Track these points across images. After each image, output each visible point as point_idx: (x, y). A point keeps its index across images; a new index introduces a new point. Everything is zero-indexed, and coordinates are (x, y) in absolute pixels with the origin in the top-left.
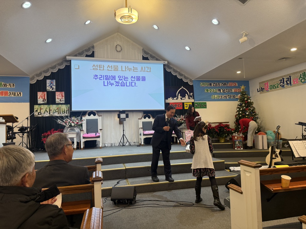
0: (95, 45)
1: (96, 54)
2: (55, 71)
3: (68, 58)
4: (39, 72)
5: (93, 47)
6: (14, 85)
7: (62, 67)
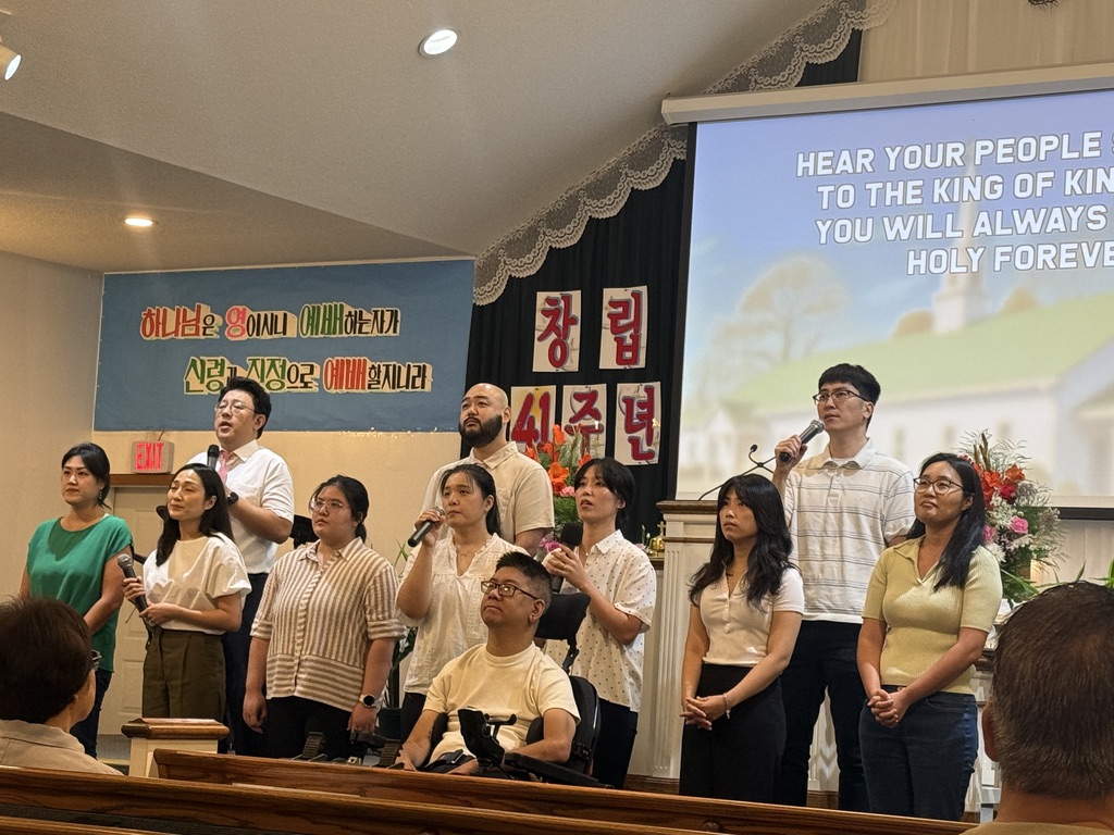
3: (676, 110)
6: (396, 321)
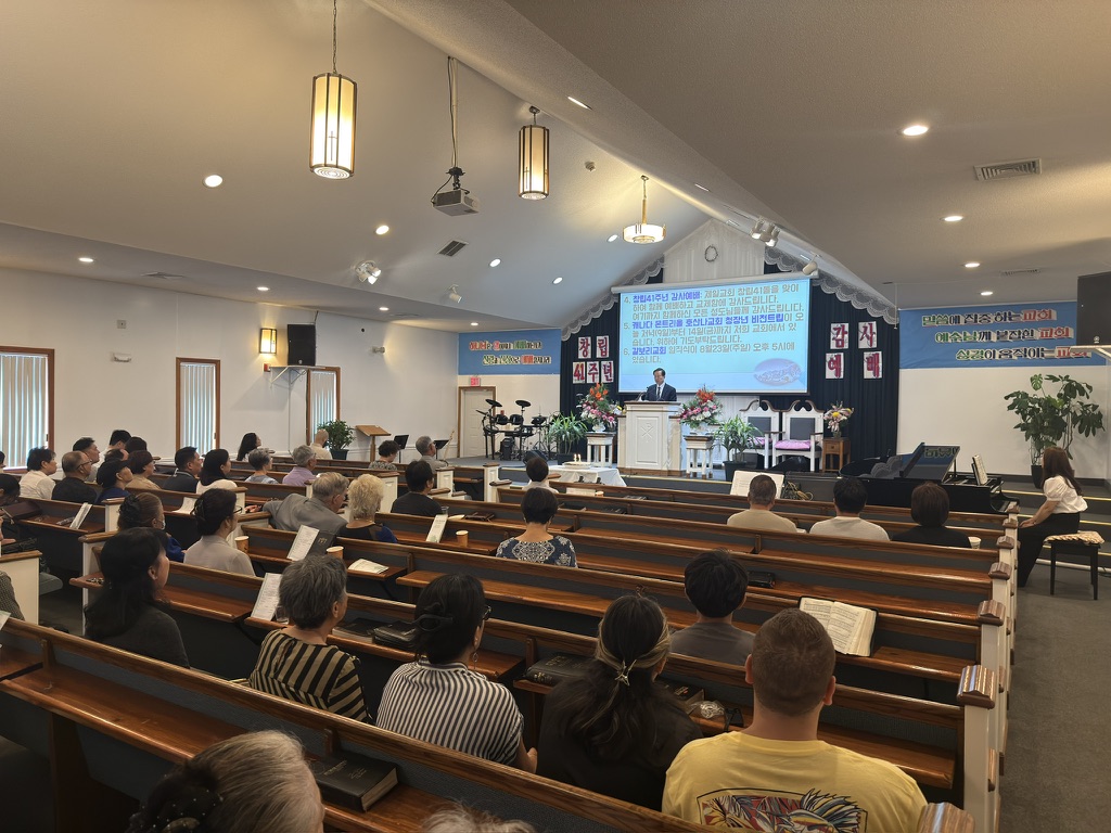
0: (666, 254)
1: (666, 276)
2: (598, 315)
3: (615, 290)
4: (574, 319)
5: (662, 260)
6: (540, 345)
7: (609, 307)
